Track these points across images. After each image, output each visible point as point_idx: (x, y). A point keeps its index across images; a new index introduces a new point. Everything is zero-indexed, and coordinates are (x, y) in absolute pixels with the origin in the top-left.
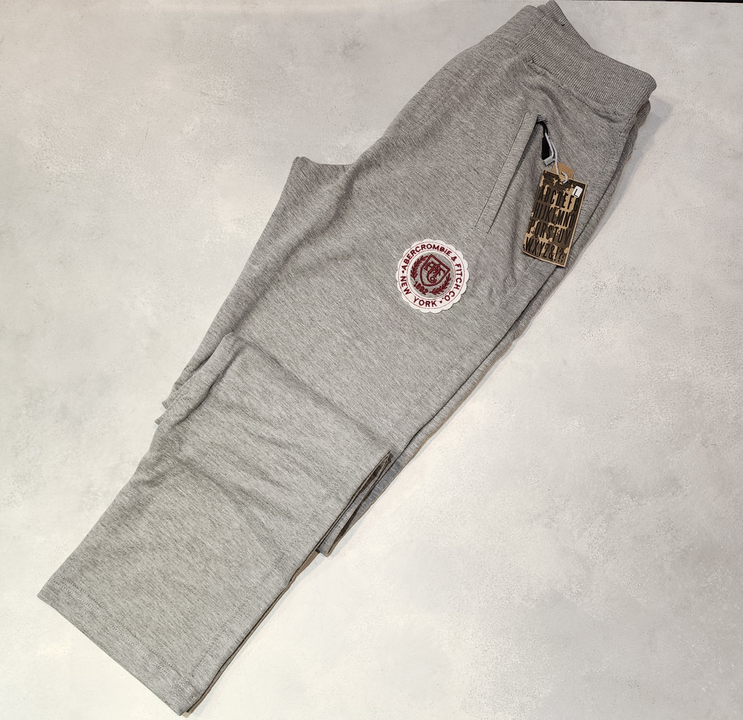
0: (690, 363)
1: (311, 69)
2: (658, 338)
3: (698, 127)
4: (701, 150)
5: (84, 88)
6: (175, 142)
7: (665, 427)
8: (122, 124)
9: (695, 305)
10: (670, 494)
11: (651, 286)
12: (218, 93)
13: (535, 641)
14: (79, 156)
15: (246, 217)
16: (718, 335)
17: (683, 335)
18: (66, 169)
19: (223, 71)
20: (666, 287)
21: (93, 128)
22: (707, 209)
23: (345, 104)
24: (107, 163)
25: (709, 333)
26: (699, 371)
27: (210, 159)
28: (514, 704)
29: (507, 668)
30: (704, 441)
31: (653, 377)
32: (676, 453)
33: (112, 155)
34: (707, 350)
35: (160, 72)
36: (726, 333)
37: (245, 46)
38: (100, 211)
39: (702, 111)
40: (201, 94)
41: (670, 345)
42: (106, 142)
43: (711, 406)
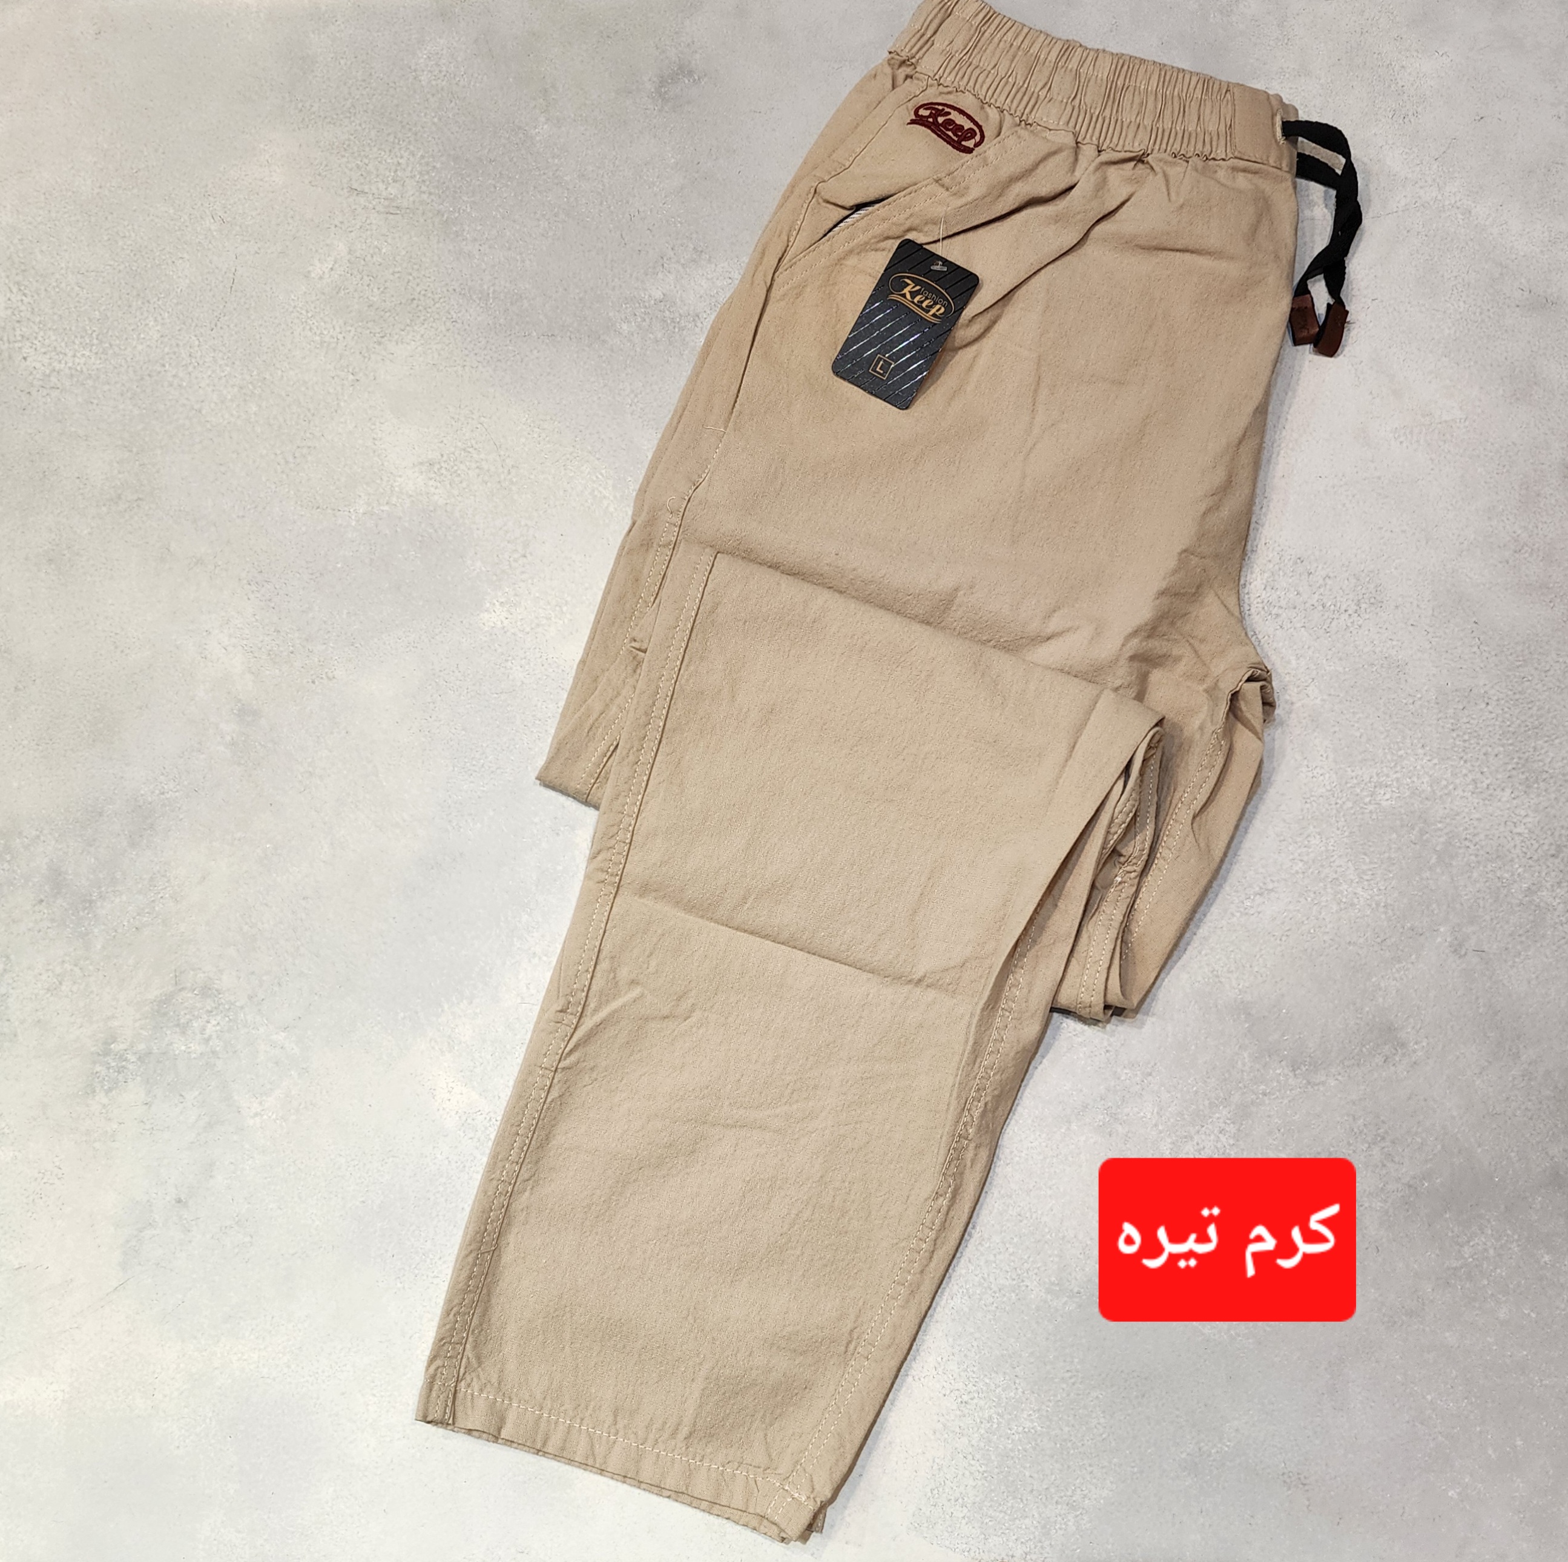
0: (1426, 770)
1: (586, 130)
2: (1354, 713)
3: (1449, 239)
4: (1455, 291)
5: (100, 187)
6: (293, 297)
7: (1369, 913)
8: (181, 261)
9: (1436, 639)
10: (1379, 1060)
11: (1338, 599)
12: (386, 189)
13: (1074, 1384)
14: (90, 332)
15: (445, 458)
16: (1490, 708)
17: (1411, 706)
18: (63, 362)
19: (397, 141)
20: (1372, 600)
21: (120, 271)
22: (1467, 423)
23: (661, 205)
24: (148, 346)
25: (1469, 702)
26: (1446, 787)
27: (368, 332)
28: (1027, 1521)
29: (1013, 1440)
30: (1456, 942)
31: (1344, 799)
32: (1394, 970)
33: (159, 328)
34: (1465, 741)
35: (262, 146)
36: (1507, 702)
37: (444, 83)
38: (135, 450)
39: (1458, 204)
40: (349, 192)
41: (1382, 729)
42: (148, 302)
43: (1473, 865)
